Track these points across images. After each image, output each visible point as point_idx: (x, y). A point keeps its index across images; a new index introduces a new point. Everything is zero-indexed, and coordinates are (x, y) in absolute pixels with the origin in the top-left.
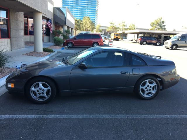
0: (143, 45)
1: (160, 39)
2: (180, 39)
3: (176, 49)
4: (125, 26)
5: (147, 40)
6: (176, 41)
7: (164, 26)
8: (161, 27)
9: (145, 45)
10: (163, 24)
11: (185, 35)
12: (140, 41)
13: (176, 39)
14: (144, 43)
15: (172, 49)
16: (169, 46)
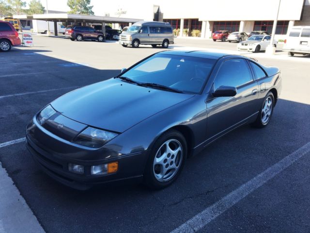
0: (78, 41)
1: (101, 31)
2: (141, 31)
3: (138, 47)
4: (22, 4)
5: (83, 32)
6: (136, 33)
7: (91, 8)
8: (86, 8)
9: (81, 41)
10: (89, 4)
11: (147, 25)
12: (71, 34)
13: (136, 31)
14: (79, 38)
15: (133, 46)
16: (128, 42)
